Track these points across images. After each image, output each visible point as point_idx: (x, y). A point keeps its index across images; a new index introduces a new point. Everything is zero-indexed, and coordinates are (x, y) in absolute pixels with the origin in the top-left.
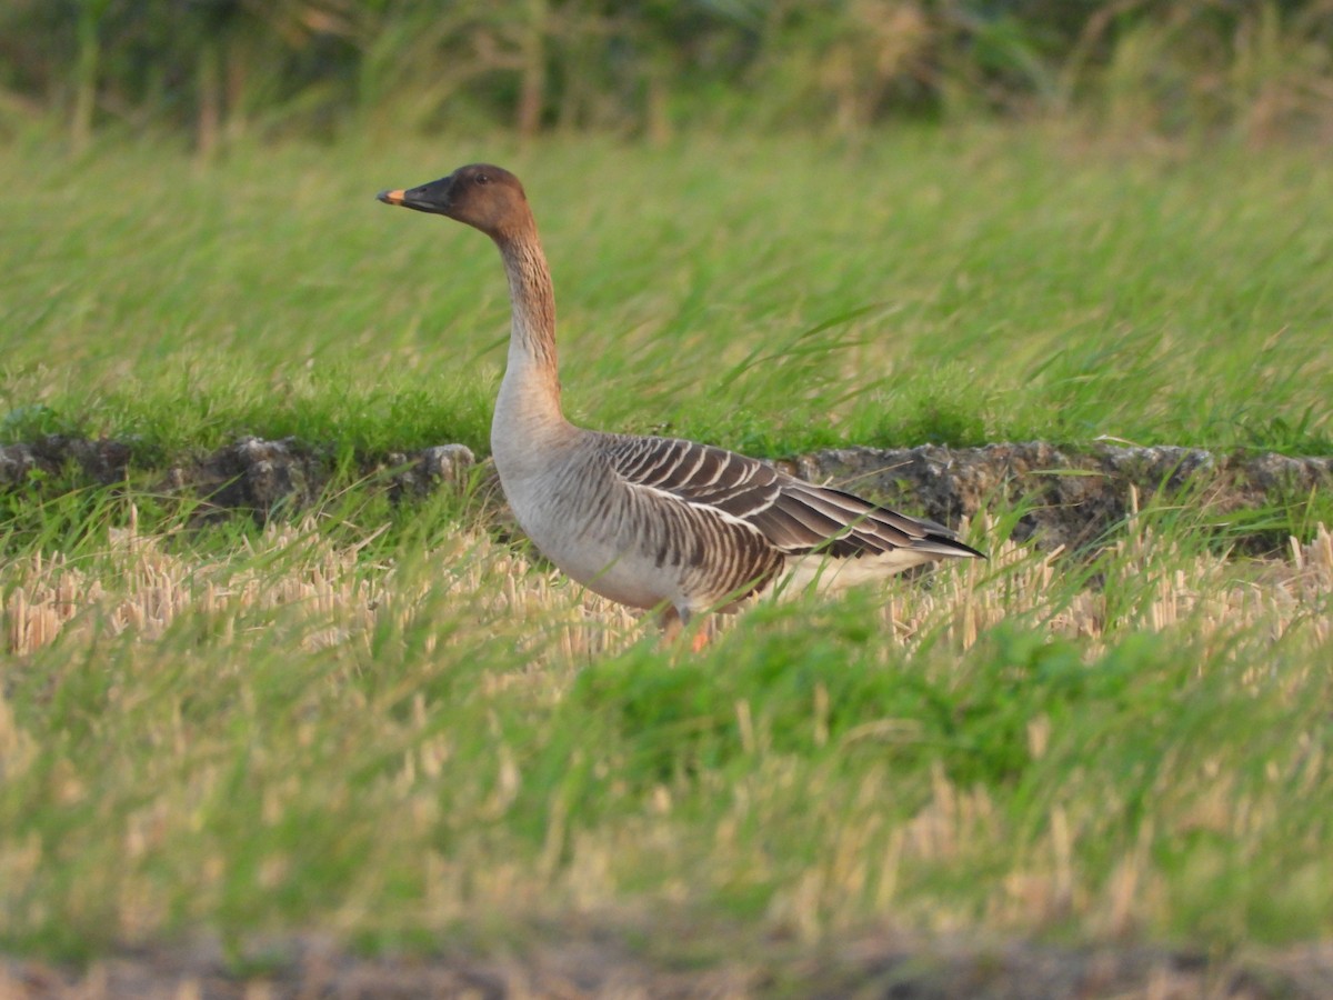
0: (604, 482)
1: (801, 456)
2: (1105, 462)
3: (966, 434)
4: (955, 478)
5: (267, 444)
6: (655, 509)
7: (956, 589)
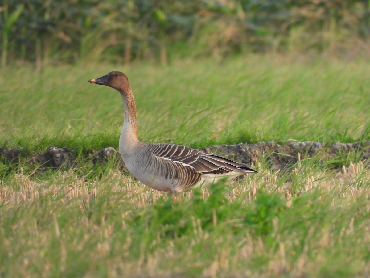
0: (150, 156)
1: (206, 148)
2: (291, 146)
3: (251, 140)
4: (249, 152)
5: (58, 149)
6: (164, 163)
7: (251, 183)
